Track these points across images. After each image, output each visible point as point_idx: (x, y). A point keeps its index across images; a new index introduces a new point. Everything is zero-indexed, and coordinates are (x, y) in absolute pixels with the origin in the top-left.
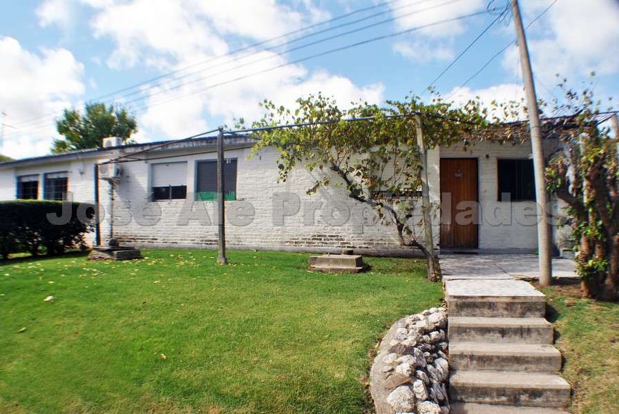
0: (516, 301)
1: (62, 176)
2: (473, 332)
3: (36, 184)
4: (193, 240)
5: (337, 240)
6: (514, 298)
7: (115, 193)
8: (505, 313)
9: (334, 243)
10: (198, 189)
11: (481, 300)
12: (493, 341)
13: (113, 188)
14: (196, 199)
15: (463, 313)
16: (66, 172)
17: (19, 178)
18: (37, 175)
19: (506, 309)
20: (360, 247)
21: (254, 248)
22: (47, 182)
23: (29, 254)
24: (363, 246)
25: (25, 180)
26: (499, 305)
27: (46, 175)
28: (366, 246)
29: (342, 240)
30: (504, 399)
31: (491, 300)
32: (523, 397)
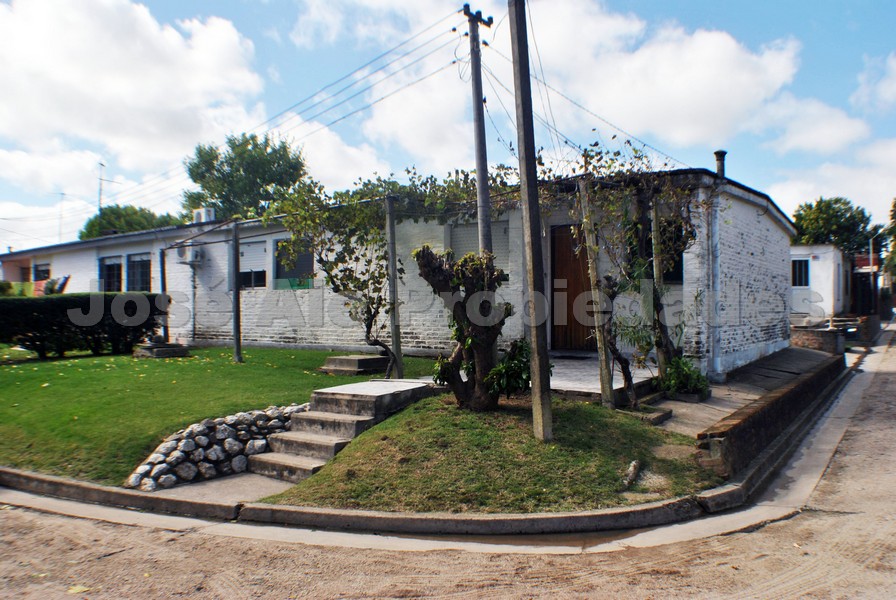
0: (355, 399)
1: (145, 258)
2: (305, 424)
3: (119, 267)
4: (272, 337)
5: (412, 338)
6: (354, 396)
7: (197, 280)
8: (347, 410)
9: (409, 342)
10: (279, 273)
11: (330, 397)
12: (316, 433)
13: (194, 274)
14: (276, 287)
15: (319, 408)
16: (149, 253)
17: (102, 260)
18: (120, 257)
19: (347, 406)
20: (436, 348)
21: (330, 347)
22: (131, 265)
23: (90, 352)
24: (439, 346)
25: (108, 262)
26: (343, 403)
27: (129, 256)
28: (442, 346)
29: (417, 338)
30: (275, 473)
31: (338, 397)
32: (286, 473)
